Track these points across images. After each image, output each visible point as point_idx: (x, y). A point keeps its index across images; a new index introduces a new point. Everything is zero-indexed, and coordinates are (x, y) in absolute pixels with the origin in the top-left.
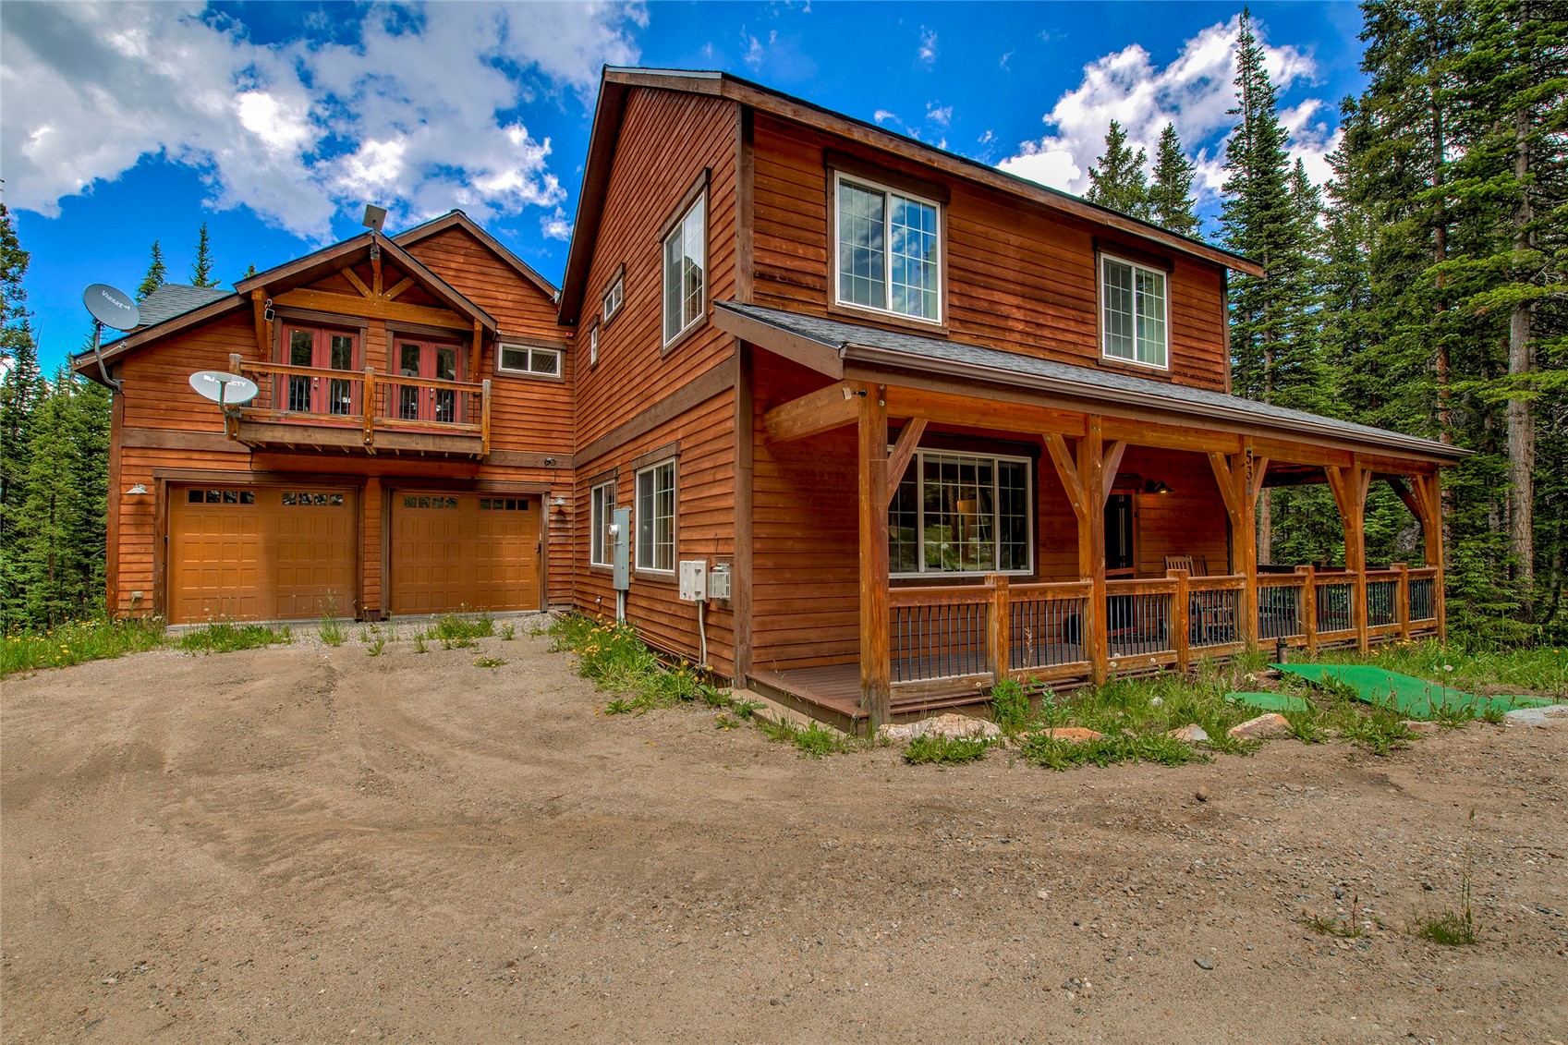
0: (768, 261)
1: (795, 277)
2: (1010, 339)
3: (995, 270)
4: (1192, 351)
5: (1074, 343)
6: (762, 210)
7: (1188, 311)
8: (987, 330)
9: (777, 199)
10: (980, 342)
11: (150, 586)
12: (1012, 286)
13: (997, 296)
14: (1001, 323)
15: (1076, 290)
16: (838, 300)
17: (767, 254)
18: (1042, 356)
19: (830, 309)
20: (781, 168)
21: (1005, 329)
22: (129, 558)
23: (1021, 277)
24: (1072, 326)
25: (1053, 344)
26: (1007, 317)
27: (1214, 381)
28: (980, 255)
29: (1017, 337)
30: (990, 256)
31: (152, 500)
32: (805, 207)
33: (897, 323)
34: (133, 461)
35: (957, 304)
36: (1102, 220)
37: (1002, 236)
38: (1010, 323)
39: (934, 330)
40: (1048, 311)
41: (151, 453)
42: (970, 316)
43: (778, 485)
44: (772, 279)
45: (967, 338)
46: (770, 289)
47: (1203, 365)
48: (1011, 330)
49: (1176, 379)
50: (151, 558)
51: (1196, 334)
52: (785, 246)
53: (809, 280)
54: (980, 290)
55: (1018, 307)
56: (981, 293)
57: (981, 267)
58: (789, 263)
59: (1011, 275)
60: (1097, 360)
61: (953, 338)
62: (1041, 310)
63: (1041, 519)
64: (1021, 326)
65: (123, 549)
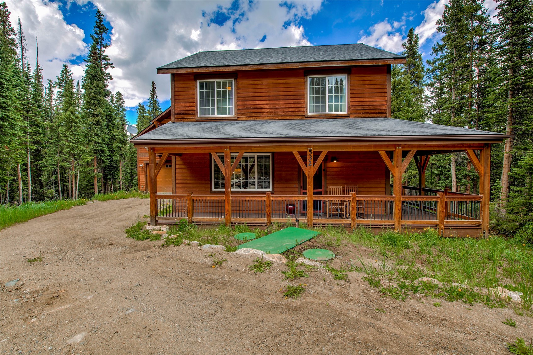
0: (179, 110)
1: (186, 112)
2: (263, 115)
3: (256, 94)
4: (365, 103)
5: (293, 112)
6: (177, 97)
7: (362, 87)
8: (253, 114)
9: (181, 93)
10: (250, 118)
11: (144, 184)
12: (264, 98)
13: (257, 102)
14: (259, 111)
15: (295, 92)
16: (199, 116)
17: (179, 108)
18: (278, 119)
19: (196, 119)
20: (181, 85)
21: (261, 113)
22: (141, 179)
23: (268, 94)
24: (293, 106)
25: (283, 113)
26: (262, 108)
27: (380, 113)
28: (251, 91)
29: (266, 114)
30: (254, 90)
31: (144, 167)
32: (189, 93)
33: (218, 119)
34: (141, 160)
35: (241, 108)
36: (297, 66)
37: (259, 82)
38: (263, 110)
39: (231, 118)
40: (280, 103)
41: (143, 158)
42: (246, 111)
43: (183, 167)
44: (180, 114)
45: (245, 118)
46: (179, 117)
47: (371, 107)
48: (264, 112)
49: (352, 116)
50: (144, 179)
51: (367, 95)
52: (183, 105)
53: (191, 112)
54: (251, 102)
55: (267, 104)
56: (251, 103)
57: (251, 95)
58: (185, 109)
59: (264, 94)
60: (304, 116)
61: (239, 119)
62: (277, 103)
63: (276, 173)
64: (268, 110)
65: (140, 177)
